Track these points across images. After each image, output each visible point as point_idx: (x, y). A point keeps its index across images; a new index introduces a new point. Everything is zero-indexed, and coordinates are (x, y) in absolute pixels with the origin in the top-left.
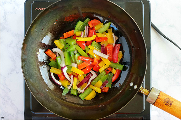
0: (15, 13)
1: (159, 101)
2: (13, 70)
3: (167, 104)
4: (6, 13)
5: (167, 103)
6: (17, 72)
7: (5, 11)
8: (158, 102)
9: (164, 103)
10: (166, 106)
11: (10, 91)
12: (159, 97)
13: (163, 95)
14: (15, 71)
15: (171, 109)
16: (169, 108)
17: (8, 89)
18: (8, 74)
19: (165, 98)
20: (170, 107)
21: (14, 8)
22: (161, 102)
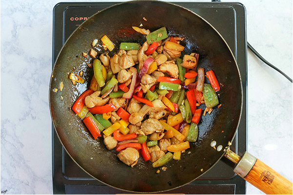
0: (30, 26)
1: (253, 173)
2: (27, 113)
3: (265, 180)
4: (16, 27)
5: (266, 178)
6: (33, 117)
7: (14, 22)
8: (251, 176)
9: (261, 177)
10: (263, 182)
11: (22, 145)
12: (254, 167)
13: (260, 165)
14: (30, 115)
15: (270, 188)
16: (267, 186)
17: (20, 143)
18: (20, 120)
19: (263, 169)
20: (269, 185)
21: (29, 18)
22: (256, 175)
